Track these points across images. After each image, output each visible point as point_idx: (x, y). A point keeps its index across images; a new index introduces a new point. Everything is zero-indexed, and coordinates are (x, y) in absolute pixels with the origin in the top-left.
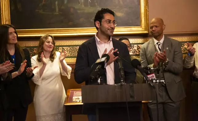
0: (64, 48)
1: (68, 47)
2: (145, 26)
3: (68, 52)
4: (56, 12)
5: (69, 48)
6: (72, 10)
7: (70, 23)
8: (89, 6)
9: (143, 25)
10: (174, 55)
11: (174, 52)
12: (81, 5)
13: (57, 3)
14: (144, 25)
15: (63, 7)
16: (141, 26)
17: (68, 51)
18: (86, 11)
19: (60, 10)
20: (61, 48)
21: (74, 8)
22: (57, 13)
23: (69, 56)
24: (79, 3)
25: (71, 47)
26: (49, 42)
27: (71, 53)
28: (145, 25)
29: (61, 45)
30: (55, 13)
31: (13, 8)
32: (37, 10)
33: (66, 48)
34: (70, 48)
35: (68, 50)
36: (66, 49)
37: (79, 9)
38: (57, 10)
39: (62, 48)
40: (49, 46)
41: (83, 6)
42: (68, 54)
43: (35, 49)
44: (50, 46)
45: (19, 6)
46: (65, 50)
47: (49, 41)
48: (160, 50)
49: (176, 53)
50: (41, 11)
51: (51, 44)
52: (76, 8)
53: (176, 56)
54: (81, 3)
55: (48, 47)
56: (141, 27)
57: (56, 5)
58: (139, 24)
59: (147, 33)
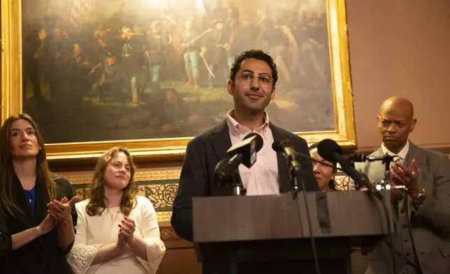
0: (150, 186)
1: (159, 185)
2: (347, 131)
3: (161, 197)
4: (131, 101)
5: (162, 188)
6: (169, 95)
7: (166, 127)
8: (211, 87)
9: (342, 127)
10: (435, 185)
12: (192, 84)
13: (133, 80)
14: (344, 128)
15: (148, 91)
16: (338, 129)
17: (159, 195)
18: (203, 99)
19: (142, 96)
20: (143, 187)
21: (174, 91)
22: (135, 105)
23: (162, 206)
24: (187, 80)
25: (166, 185)
26: (118, 165)
27: (168, 200)
28: (347, 127)
29: (142, 180)
30: (130, 105)
33: (155, 186)
34: (165, 188)
35: (160, 192)
36: (154, 191)
37: (187, 94)
38: (135, 96)
39: (146, 188)
40: (118, 174)
41: (196, 87)
42: (159, 201)
43: (79, 192)
44: (121, 174)
46: (152, 192)
47: (120, 162)
49: (439, 181)
50: (96, 101)
51: (123, 169)
52: (178, 90)
53: (439, 188)
54: (190, 80)
55: (117, 177)
56: (337, 133)
57: (133, 86)
58: (332, 126)
59: (352, 145)
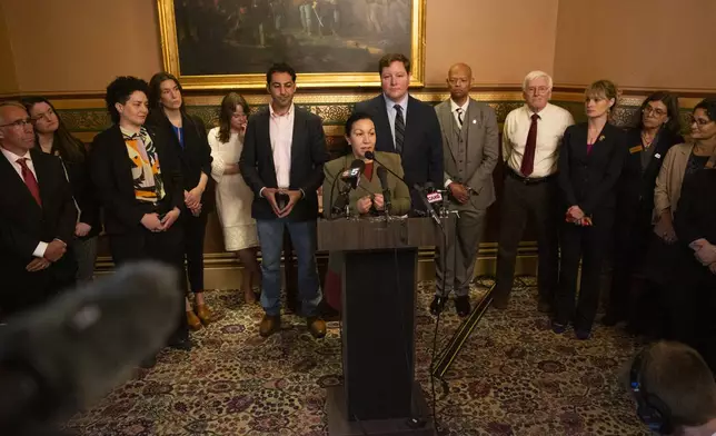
4: (260, 44)
6: (289, 40)
8: (320, 35)
10: (486, 133)
11: (487, 128)
12: (306, 31)
13: (261, 27)
15: (273, 36)
18: (314, 43)
19: (268, 41)
21: (293, 38)
22: (263, 47)
24: (302, 28)
30: (259, 46)
31: (183, 36)
32: (226, 41)
37: (302, 40)
38: (262, 40)
41: (310, 34)
45: (193, 33)
48: (461, 123)
50: (233, 43)
52: (296, 36)
57: (261, 31)
